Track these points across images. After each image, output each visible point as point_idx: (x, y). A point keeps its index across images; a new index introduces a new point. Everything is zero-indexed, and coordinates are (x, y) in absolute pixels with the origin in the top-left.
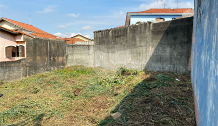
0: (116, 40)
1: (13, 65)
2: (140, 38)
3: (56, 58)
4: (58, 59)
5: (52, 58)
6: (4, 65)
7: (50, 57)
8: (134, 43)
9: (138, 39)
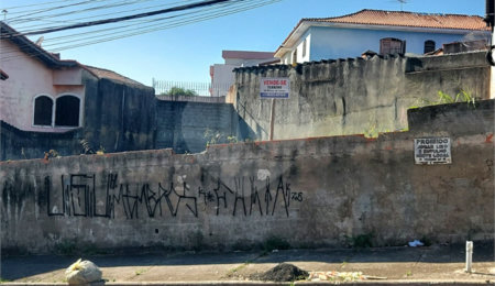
0: (311, 92)
1: (60, 142)
2: (377, 87)
3: (135, 135)
4: (138, 138)
5: (128, 133)
6: (47, 141)
7: (125, 131)
8: (361, 98)
9: (371, 90)
